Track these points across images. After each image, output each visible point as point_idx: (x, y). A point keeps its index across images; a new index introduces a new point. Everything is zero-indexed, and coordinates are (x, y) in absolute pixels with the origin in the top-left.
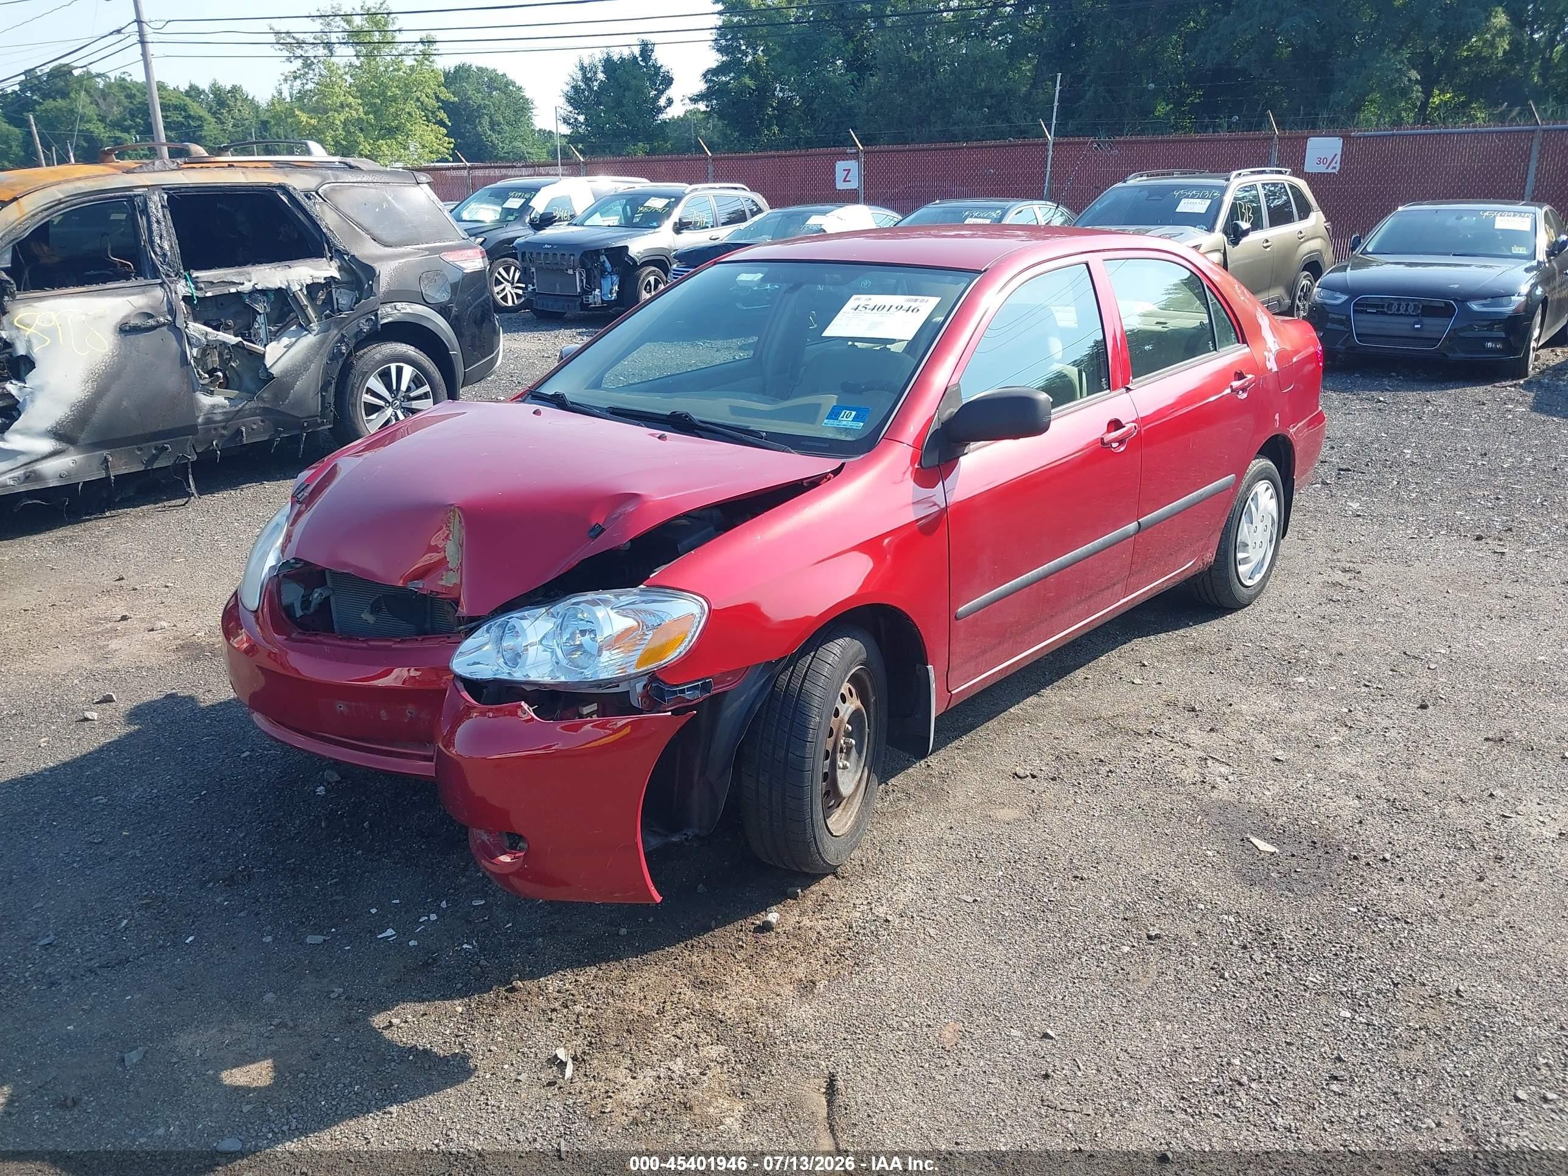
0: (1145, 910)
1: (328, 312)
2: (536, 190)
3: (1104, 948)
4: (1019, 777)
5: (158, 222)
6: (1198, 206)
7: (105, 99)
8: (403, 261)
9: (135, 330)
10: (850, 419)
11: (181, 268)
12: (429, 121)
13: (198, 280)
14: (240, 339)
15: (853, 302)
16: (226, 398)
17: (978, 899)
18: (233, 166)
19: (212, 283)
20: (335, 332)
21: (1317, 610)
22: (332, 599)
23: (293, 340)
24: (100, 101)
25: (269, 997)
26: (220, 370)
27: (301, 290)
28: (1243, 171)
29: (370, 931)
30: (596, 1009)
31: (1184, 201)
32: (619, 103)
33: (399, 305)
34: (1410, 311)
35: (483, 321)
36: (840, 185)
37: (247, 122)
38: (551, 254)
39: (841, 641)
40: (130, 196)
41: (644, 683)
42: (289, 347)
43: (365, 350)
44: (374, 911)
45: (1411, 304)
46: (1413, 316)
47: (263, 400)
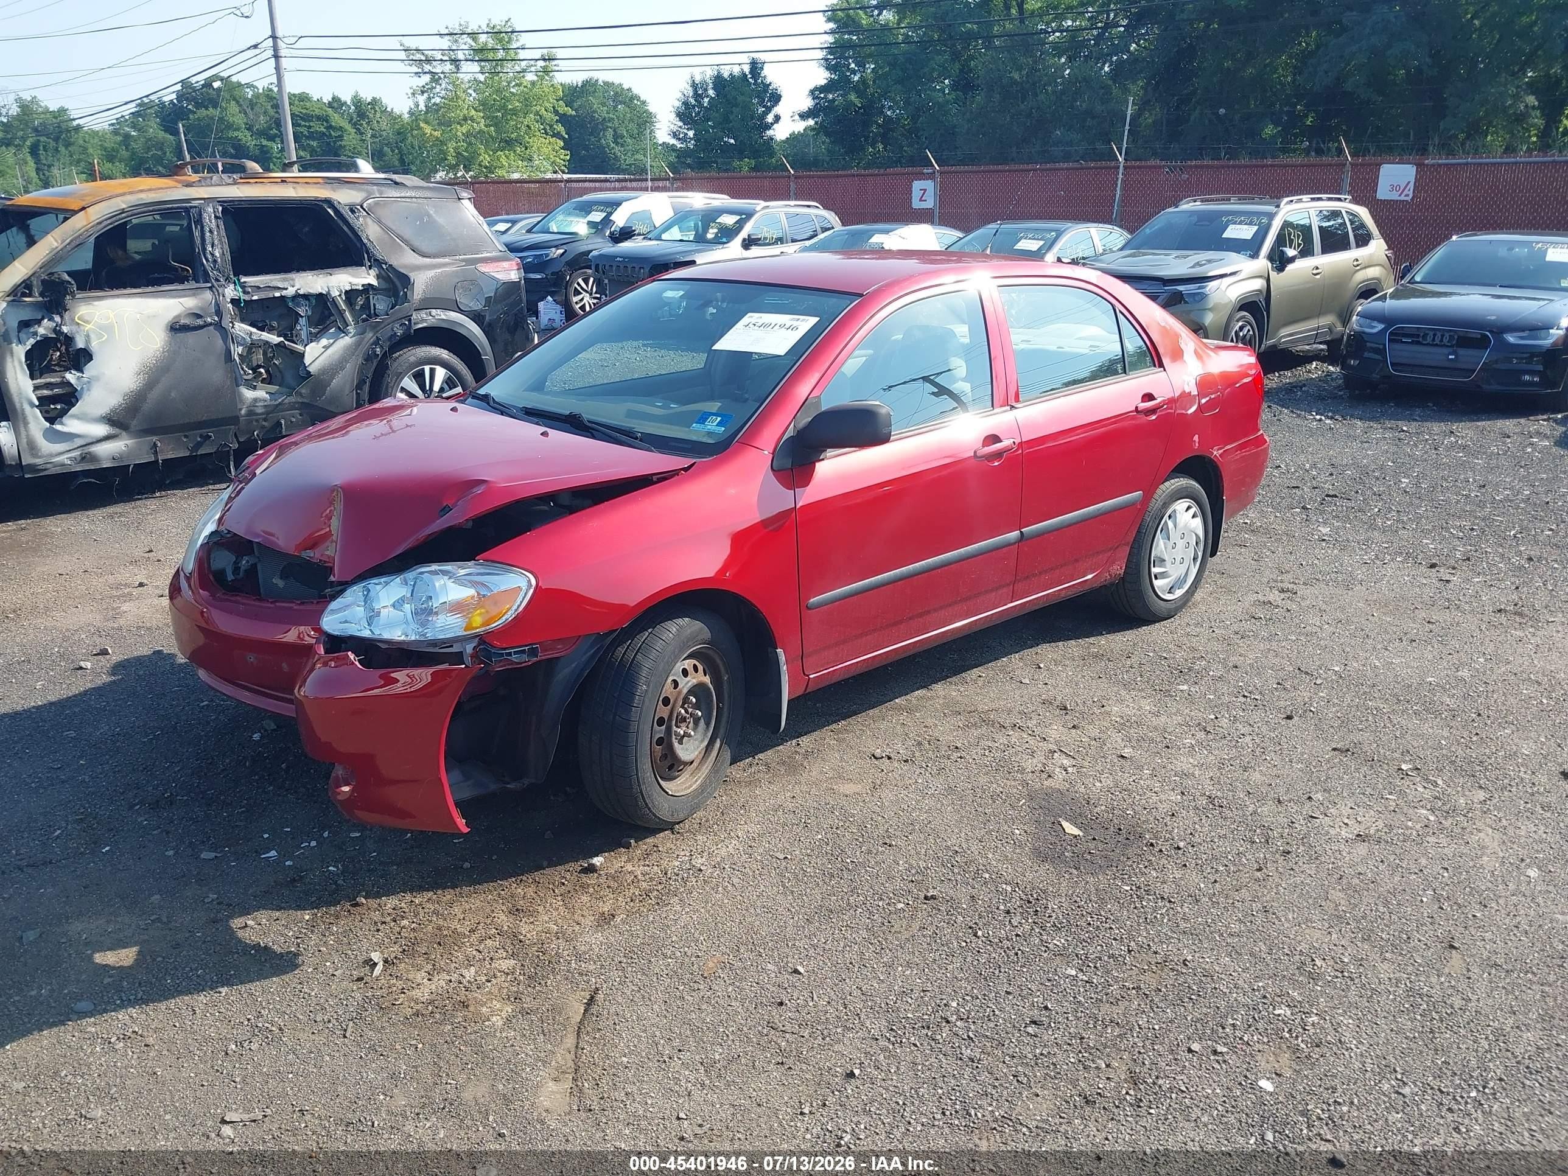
0: (933, 875)
1: (364, 316)
2: (617, 204)
3: (881, 904)
4: (875, 758)
5: (211, 231)
6: (1244, 232)
7: (252, 109)
8: (439, 271)
9: (185, 328)
10: (715, 424)
11: (231, 273)
12: (547, 134)
13: (246, 285)
14: (282, 339)
15: (746, 320)
16: (267, 393)
17: (789, 857)
18: (285, 181)
19: (259, 287)
20: (371, 335)
21: (1235, 627)
22: (259, 567)
23: (331, 341)
24: (248, 110)
25: (156, 898)
26: (263, 367)
27: (340, 295)
28: (1305, 198)
29: (256, 852)
30: (420, 924)
31: (1231, 227)
32: (726, 119)
33: (434, 312)
34: (1445, 341)
35: (516, 330)
36: (916, 204)
37: (384, 133)
38: (622, 267)
39: (680, 621)
40: (186, 208)
41: (474, 645)
42: (326, 348)
43: (401, 352)
44: (266, 836)
45: (1447, 335)
46: (1447, 346)
47: (301, 395)
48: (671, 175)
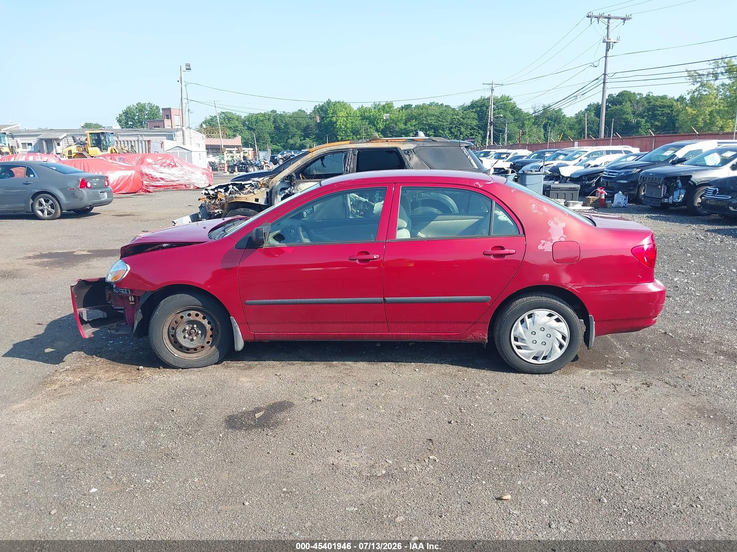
2: (682, 146)
5: (348, 160)
7: (637, 104)
18: (387, 141)
41: (115, 285)
48: (654, 135)
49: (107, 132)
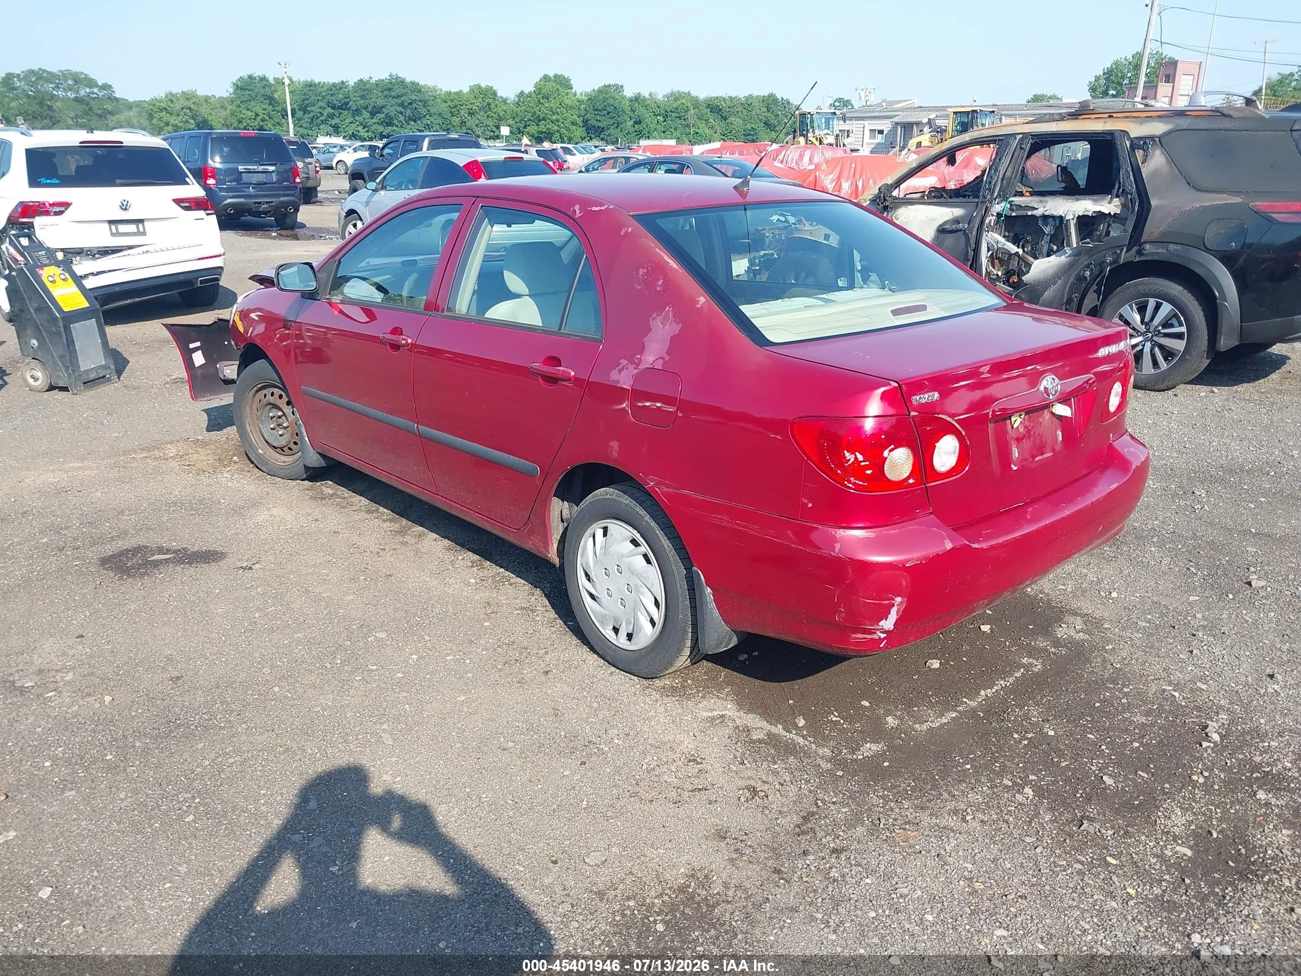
9: (949, 231)
13: (1015, 203)
14: (1020, 251)
19: (1022, 206)
26: (1015, 272)
27: (1072, 219)
33: (1171, 246)
42: (1048, 263)
49: (982, 109)
